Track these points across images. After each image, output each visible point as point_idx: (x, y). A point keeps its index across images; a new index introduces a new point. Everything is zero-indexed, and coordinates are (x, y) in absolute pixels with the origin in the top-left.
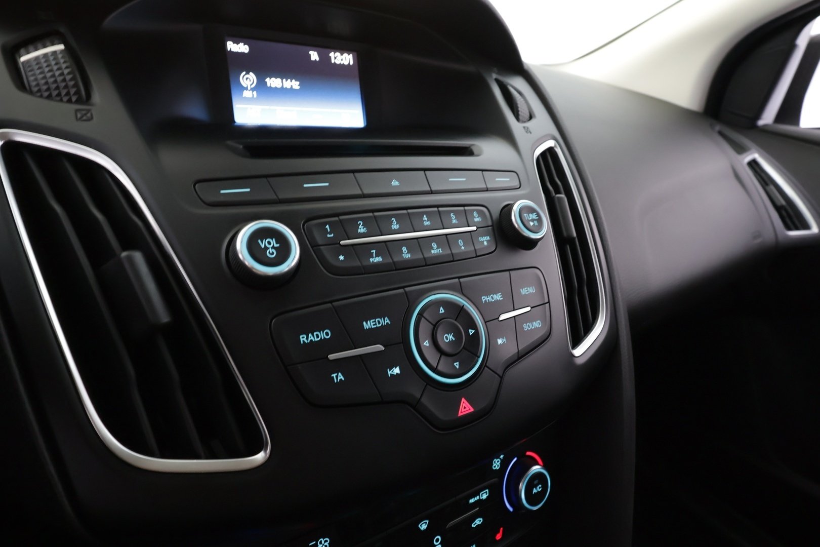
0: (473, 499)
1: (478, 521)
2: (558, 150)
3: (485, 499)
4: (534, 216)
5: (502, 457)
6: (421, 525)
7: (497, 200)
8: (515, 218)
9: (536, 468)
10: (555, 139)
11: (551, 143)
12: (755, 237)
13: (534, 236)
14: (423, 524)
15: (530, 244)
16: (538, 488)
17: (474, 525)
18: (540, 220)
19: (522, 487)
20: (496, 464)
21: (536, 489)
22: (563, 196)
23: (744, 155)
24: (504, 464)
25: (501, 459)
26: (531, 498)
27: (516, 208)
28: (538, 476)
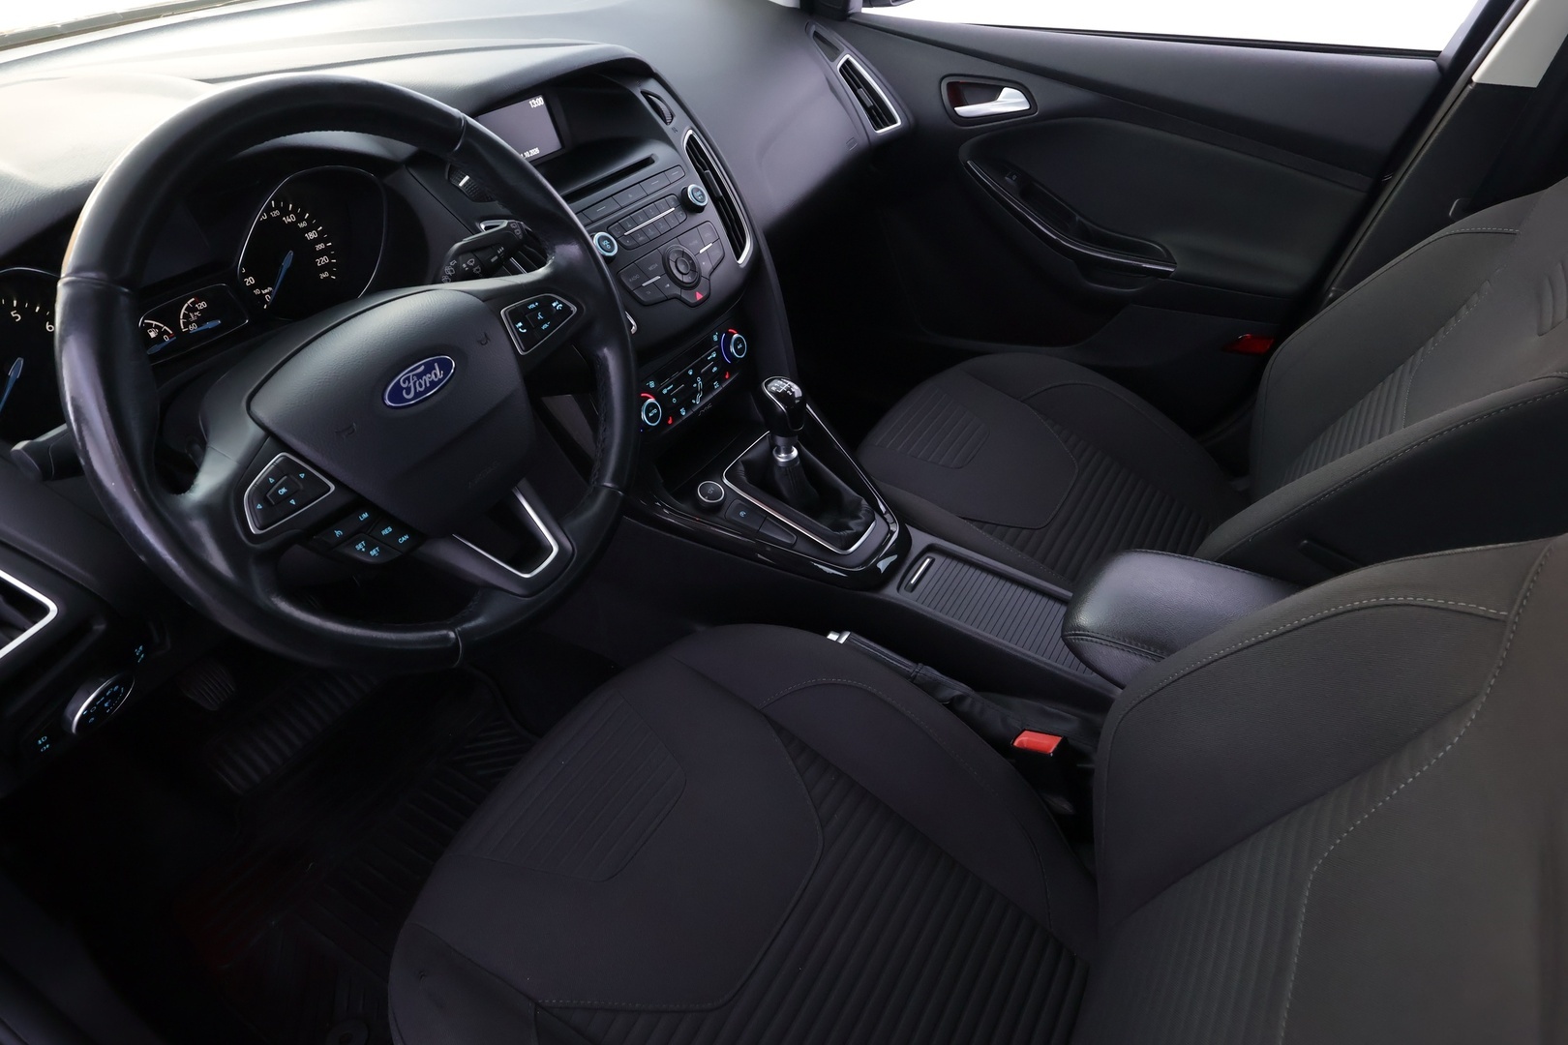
0: (709, 358)
2: (696, 136)
3: (715, 357)
4: (699, 193)
5: (716, 334)
7: (677, 188)
8: (690, 196)
9: (736, 336)
10: (692, 129)
11: (690, 132)
12: (850, 146)
13: (702, 204)
15: (701, 209)
17: (713, 370)
18: (703, 194)
19: (732, 349)
20: (715, 338)
21: (739, 347)
22: (708, 171)
23: (836, 61)
24: (719, 337)
26: (739, 352)
27: (689, 190)
28: (738, 339)
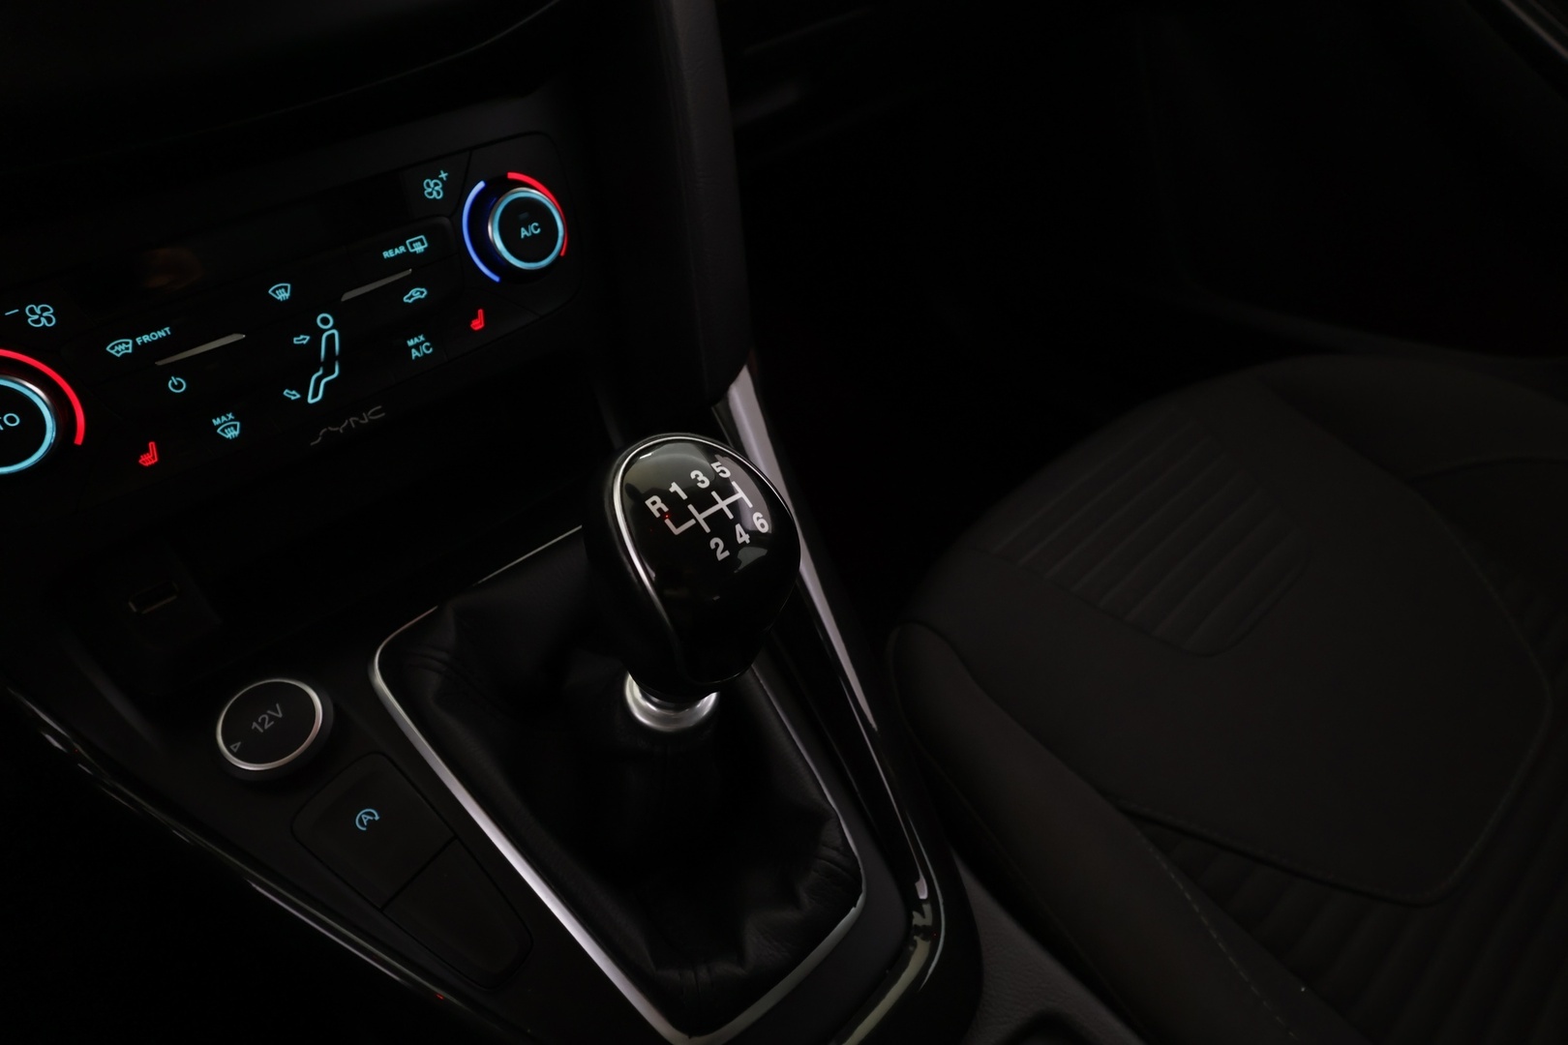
0: (391, 251)
1: (417, 294)
3: (421, 254)
5: (443, 175)
6: (274, 291)
14: (278, 289)
16: (532, 227)
17: (409, 298)
20: (433, 189)
21: (527, 230)
24: (455, 190)
25: (441, 179)
26: (518, 246)
28: (528, 204)
